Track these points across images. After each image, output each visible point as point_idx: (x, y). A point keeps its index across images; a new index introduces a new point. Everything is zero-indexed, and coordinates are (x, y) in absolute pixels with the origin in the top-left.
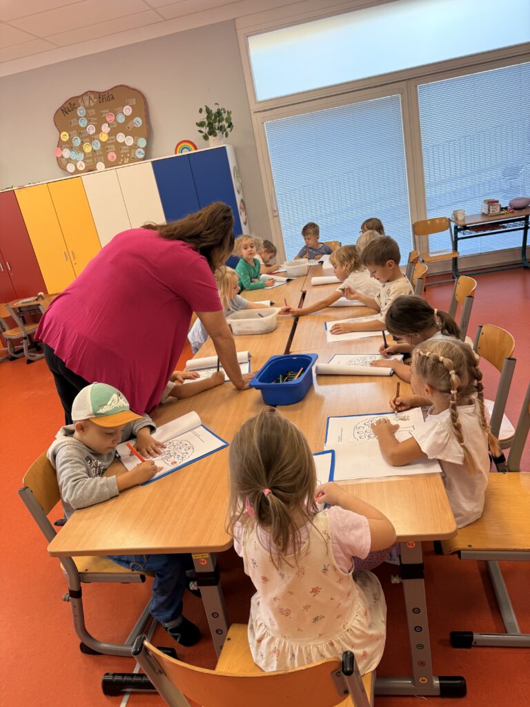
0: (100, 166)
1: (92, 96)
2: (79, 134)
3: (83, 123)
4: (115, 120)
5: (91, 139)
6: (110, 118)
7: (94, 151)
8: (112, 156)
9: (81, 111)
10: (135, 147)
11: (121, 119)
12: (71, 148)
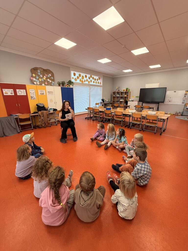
0: (43, 85)
1: (42, 69)
2: (38, 76)
3: (39, 74)
4: (47, 76)
5: (41, 78)
6: (46, 75)
7: (42, 81)
8: (46, 83)
9: (39, 71)
10: (52, 83)
11: (49, 76)
12: (36, 79)
